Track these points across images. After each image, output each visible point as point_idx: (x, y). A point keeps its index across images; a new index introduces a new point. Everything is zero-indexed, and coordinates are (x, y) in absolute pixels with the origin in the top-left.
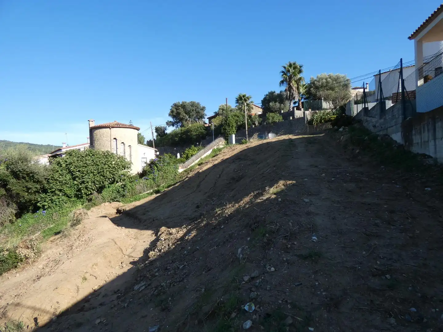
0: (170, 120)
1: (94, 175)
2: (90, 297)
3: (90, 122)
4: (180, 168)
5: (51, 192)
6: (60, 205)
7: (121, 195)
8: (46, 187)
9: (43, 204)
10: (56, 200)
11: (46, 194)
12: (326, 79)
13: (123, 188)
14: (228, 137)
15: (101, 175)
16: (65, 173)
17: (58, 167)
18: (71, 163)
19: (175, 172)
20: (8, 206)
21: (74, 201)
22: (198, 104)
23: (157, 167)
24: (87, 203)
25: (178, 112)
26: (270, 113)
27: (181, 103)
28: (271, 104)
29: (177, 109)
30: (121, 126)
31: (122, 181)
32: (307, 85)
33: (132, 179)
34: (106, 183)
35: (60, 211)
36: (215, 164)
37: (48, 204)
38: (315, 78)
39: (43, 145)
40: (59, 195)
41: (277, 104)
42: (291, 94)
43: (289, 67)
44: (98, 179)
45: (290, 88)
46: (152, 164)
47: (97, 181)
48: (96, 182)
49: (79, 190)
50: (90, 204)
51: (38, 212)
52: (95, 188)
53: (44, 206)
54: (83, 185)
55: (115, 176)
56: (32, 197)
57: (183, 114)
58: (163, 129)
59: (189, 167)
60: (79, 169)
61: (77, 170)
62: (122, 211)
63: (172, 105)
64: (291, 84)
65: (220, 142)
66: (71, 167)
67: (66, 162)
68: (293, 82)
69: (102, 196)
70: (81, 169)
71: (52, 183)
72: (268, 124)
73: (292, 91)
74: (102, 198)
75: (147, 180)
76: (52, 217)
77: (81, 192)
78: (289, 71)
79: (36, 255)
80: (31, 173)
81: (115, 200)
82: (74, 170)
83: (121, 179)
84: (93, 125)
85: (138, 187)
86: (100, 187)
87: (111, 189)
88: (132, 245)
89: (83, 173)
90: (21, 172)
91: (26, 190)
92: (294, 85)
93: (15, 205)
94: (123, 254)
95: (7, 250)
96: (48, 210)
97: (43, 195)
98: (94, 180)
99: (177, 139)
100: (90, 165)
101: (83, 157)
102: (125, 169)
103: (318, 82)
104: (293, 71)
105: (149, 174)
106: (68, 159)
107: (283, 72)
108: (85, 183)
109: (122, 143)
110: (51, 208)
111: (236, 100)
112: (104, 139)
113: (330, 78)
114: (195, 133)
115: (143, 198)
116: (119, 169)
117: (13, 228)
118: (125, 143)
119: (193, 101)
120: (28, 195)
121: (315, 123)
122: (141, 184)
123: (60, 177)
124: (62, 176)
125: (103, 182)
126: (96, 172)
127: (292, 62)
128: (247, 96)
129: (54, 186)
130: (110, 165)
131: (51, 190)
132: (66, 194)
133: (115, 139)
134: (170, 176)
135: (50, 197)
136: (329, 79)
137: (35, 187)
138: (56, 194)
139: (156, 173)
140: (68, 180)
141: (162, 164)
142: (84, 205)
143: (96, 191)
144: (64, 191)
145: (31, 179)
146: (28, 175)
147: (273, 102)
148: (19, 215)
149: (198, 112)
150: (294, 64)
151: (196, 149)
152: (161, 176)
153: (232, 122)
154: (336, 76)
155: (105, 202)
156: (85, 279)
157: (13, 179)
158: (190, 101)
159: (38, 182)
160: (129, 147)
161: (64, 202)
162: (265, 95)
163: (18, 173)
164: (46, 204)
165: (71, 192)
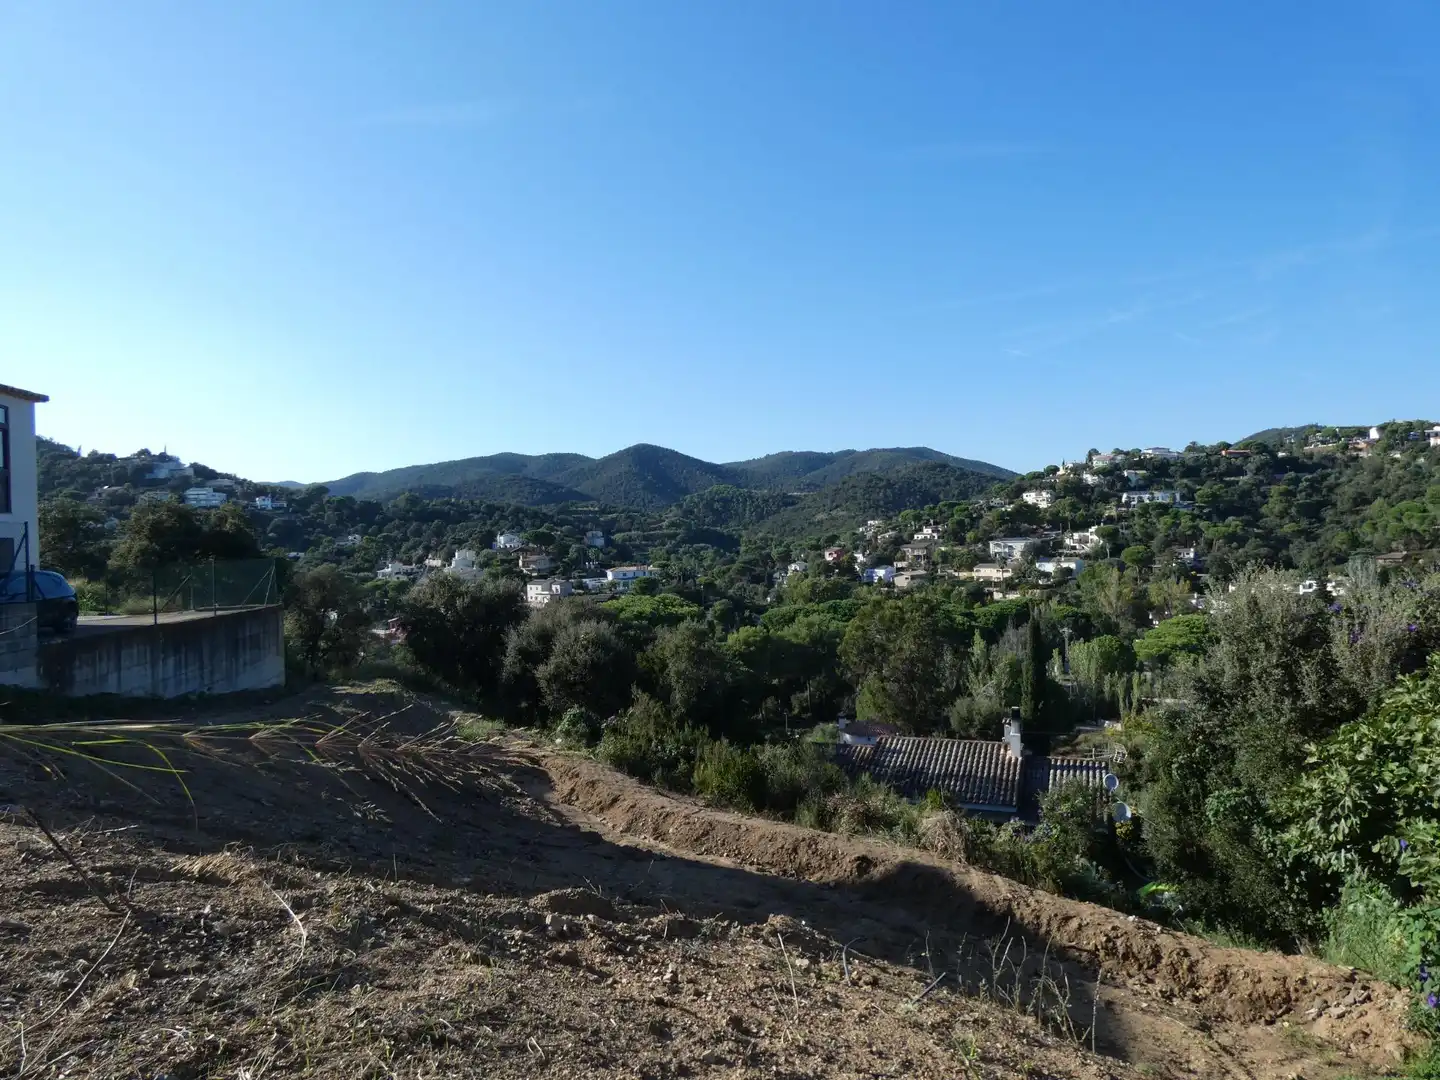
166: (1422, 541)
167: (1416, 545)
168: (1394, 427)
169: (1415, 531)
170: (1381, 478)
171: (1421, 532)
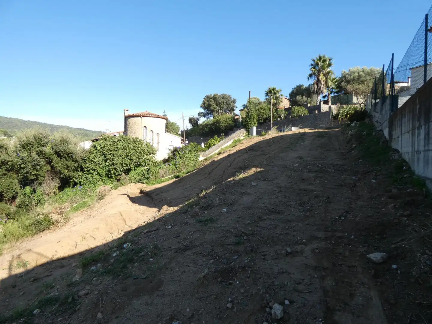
0: (201, 112)
1: (123, 158)
2: (85, 252)
3: (126, 112)
4: (201, 156)
5: (87, 171)
6: (93, 183)
7: (145, 178)
8: (83, 166)
9: (80, 180)
10: (90, 178)
11: (83, 172)
12: (358, 73)
13: (147, 171)
14: (249, 128)
15: (128, 159)
16: (99, 155)
17: (94, 150)
18: (105, 147)
19: (195, 160)
20: (52, 180)
21: (105, 180)
22: (229, 96)
23: (179, 154)
24: (116, 183)
25: (209, 104)
26: (296, 106)
27: (213, 95)
28: (298, 97)
29: (208, 101)
30: (151, 115)
31: (146, 165)
32: (337, 78)
33: (156, 164)
34: (132, 166)
35: (93, 187)
36: (230, 153)
37: (84, 181)
38: (347, 72)
39: (96, 131)
40: (93, 174)
41: (304, 97)
42: (319, 87)
43: (319, 61)
44: (126, 162)
45: (318, 82)
46: (175, 151)
47: (125, 163)
48: (123, 165)
49: (109, 171)
50: (118, 183)
51: (75, 187)
52: (122, 170)
53: (80, 182)
54: (113, 167)
55: (140, 160)
56: (71, 174)
57: (214, 106)
58: (196, 120)
59: (209, 156)
60: (110, 152)
61: (109, 153)
62: (144, 192)
63: (204, 97)
64: (320, 78)
65: (241, 133)
66: (104, 150)
67: (101, 145)
68: (322, 75)
69: (129, 177)
70: (112, 152)
71: (88, 163)
72: (293, 117)
73: (320, 85)
74: (129, 179)
75: (169, 165)
76: (87, 192)
77: (111, 173)
78: (318, 64)
79: (64, 220)
80: (70, 153)
81: (140, 182)
82: (106, 152)
83: (146, 163)
84: (127, 114)
85: (161, 172)
86: (127, 169)
87: (137, 171)
88: (137, 218)
89: (114, 156)
90: (62, 152)
91: (66, 168)
92: (322, 78)
93: (58, 180)
94: (126, 224)
95: (43, 214)
96: (83, 186)
97: (80, 173)
98: (122, 163)
99: (207, 129)
100: (120, 149)
101: (115, 142)
102: (150, 154)
103: (349, 76)
104: (322, 64)
105: (171, 161)
106: (103, 143)
107: (312, 65)
108: (115, 165)
109: (151, 131)
110: (86, 184)
111: (266, 93)
112: (136, 127)
113: (363, 71)
114: (223, 125)
115: (164, 181)
116: (145, 154)
117: (56, 199)
118: (153, 131)
119: (225, 93)
120: (68, 172)
121: (340, 118)
122: (164, 169)
123: (95, 158)
124: (97, 157)
125: (130, 165)
126: (124, 156)
127: (322, 56)
128: (276, 89)
129: (89, 166)
130: (137, 150)
131: (87, 169)
132: (98, 173)
133: (145, 127)
134: (191, 164)
135: (85, 175)
136: (361, 73)
137: (73, 166)
138: (90, 173)
139: (178, 160)
140: (101, 161)
141: (184, 152)
142: (114, 184)
143: (124, 173)
144: (97, 170)
145: (70, 159)
146: (68, 155)
147: (300, 96)
148: (61, 189)
149: (228, 105)
150: (324, 57)
151: (218, 139)
152: (183, 163)
153: (254, 114)
154: (370, 69)
155: (131, 183)
156: (84, 238)
157: (56, 157)
158: (222, 94)
159: (76, 161)
160: (157, 135)
161: (97, 180)
162: (293, 89)
163: (60, 153)
164: (82, 180)
165: (103, 172)
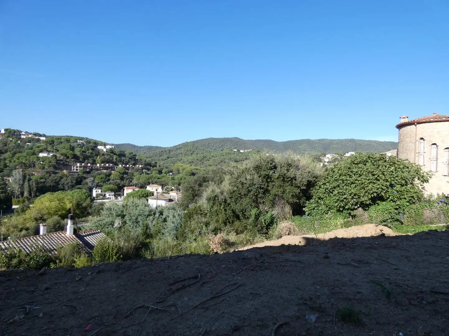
5: (314, 199)
6: (319, 214)
7: (393, 219)
10: (316, 208)
13: (397, 209)
35: (320, 220)
40: (320, 204)
50: (353, 220)
71: (318, 189)
74: (368, 217)
75: (446, 204)
76: (314, 225)
85: (427, 214)
96: (310, 216)
109: (433, 144)
112: (408, 139)
118: (438, 145)
122: (435, 210)
132: (325, 203)
133: (422, 139)
138: (317, 202)
142: (346, 220)
155: (371, 223)
160: (447, 150)
161: (324, 212)
166: (26, 166)
167: (24, 167)
168: (10, 130)
169: (24, 163)
170: (6, 146)
171: (26, 163)
